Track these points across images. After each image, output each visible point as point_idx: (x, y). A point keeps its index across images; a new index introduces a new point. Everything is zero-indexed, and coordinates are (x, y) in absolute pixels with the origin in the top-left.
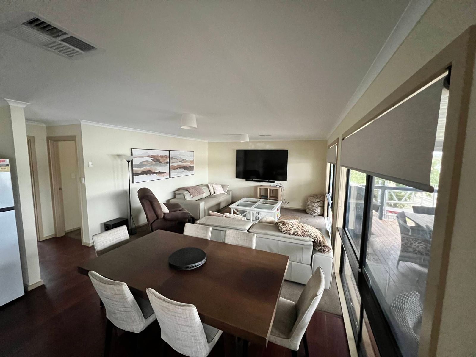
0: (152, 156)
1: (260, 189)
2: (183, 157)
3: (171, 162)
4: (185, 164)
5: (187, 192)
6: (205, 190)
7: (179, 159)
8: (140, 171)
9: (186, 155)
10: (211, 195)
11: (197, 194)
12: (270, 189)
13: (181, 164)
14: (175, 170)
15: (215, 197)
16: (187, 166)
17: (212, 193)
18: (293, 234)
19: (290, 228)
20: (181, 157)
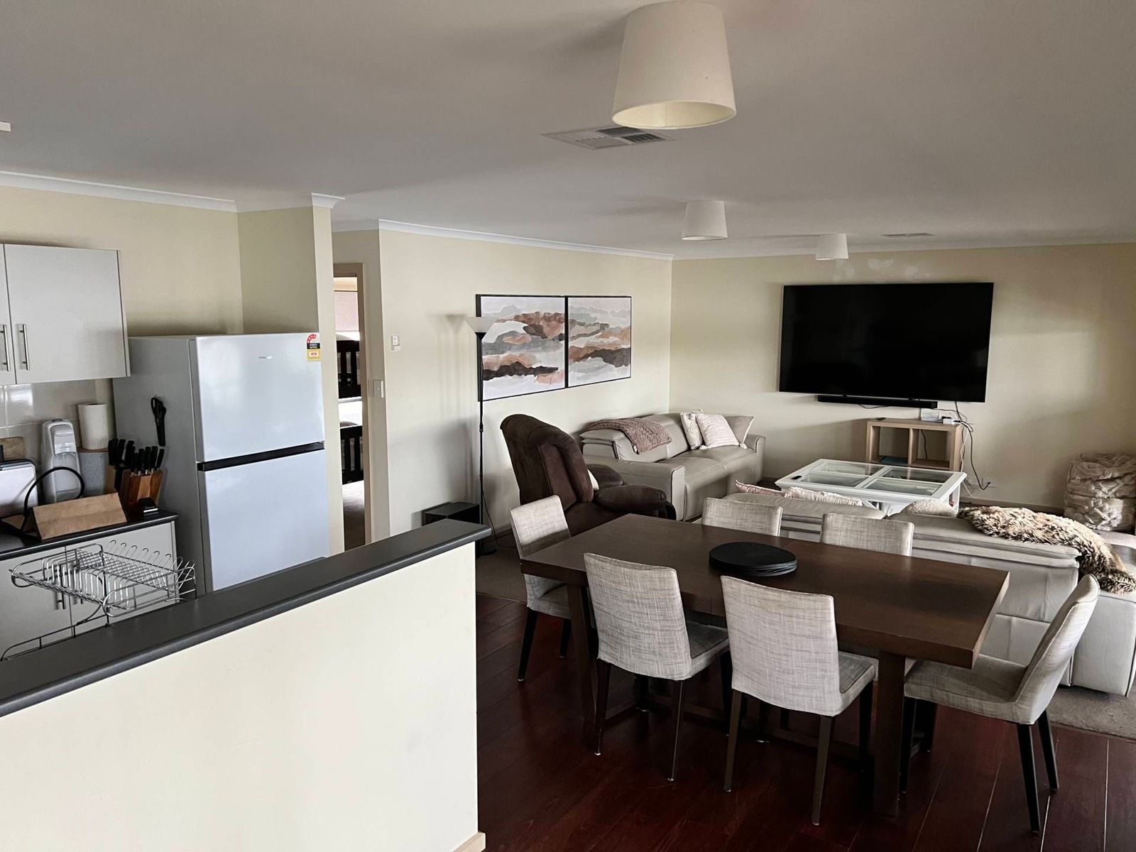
0: (525, 318)
1: (877, 429)
2: (601, 320)
3: (570, 336)
4: (605, 341)
5: (622, 435)
6: (670, 428)
7: (590, 325)
8: (495, 364)
9: (609, 311)
10: (689, 449)
11: (650, 444)
12: (916, 431)
13: (595, 341)
14: (581, 362)
15: (706, 455)
16: (613, 348)
17: (696, 442)
18: (1018, 537)
19: (1007, 522)
20: (596, 318)
